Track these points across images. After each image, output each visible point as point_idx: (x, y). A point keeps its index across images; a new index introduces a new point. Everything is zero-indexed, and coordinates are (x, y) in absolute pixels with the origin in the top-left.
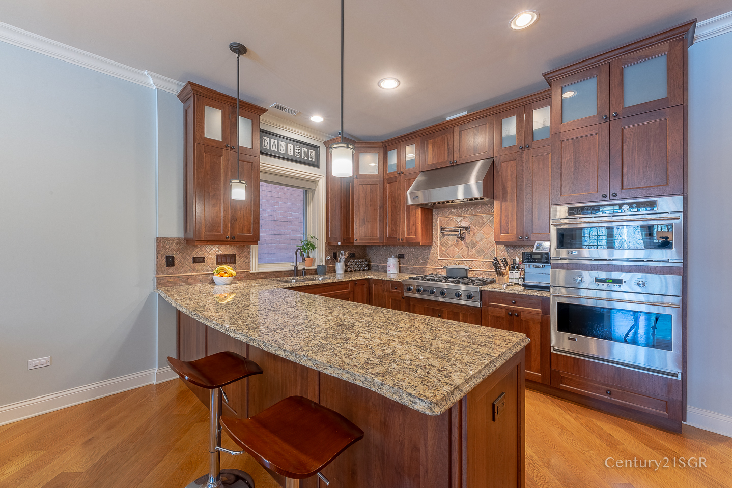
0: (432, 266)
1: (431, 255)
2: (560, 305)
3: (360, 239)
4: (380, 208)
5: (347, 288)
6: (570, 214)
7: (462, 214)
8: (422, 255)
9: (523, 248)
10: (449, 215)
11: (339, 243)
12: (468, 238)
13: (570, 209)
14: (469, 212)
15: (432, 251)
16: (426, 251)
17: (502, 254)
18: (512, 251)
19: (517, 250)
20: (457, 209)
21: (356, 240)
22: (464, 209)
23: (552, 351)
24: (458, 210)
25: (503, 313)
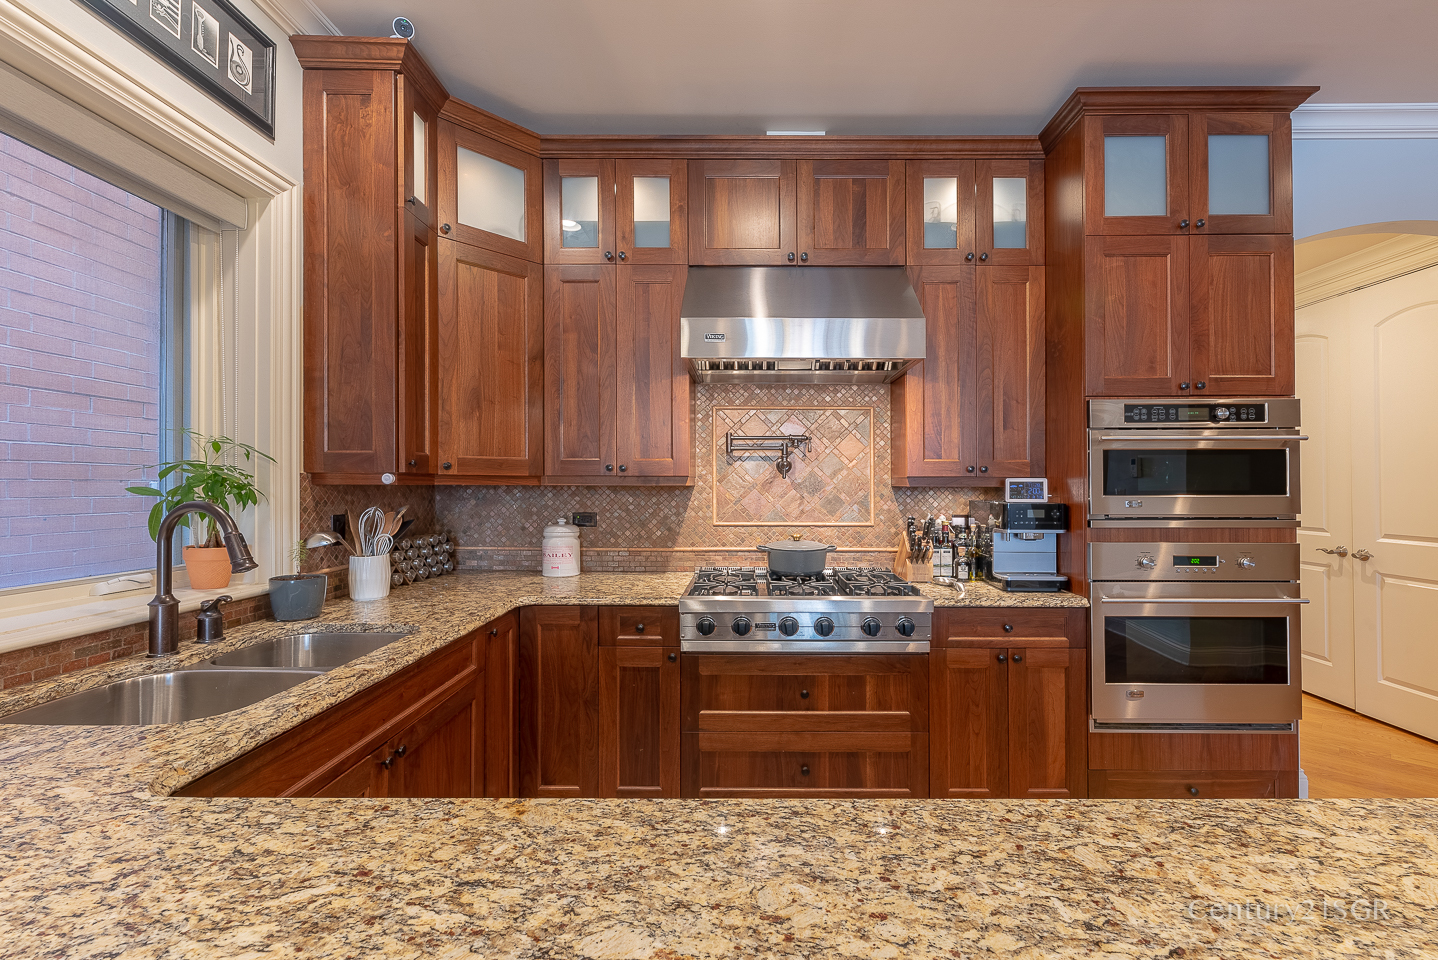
0: (693, 545)
1: (690, 514)
2: (1109, 621)
3: (462, 463)
4: (532, 359)
5: (465, 662)
6: (1128, 419)
7: (785, 403)
8: (661, 514)
9: (931, 493)
10: (746, 402)
11: (388, 479)
12: (801, 470)
13: (1128, 408)
14: (804, 399)
15: (694, 502)
16: (673, 504)
17: (885, 507)
18: (908, 500)
19: (920, 497)
20: (769, 387)
21: (448, 467)
22: (788, 391)
23: (1092, 729)
24: (773, 391)
25: (984, 658)
